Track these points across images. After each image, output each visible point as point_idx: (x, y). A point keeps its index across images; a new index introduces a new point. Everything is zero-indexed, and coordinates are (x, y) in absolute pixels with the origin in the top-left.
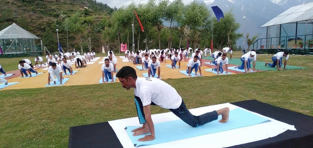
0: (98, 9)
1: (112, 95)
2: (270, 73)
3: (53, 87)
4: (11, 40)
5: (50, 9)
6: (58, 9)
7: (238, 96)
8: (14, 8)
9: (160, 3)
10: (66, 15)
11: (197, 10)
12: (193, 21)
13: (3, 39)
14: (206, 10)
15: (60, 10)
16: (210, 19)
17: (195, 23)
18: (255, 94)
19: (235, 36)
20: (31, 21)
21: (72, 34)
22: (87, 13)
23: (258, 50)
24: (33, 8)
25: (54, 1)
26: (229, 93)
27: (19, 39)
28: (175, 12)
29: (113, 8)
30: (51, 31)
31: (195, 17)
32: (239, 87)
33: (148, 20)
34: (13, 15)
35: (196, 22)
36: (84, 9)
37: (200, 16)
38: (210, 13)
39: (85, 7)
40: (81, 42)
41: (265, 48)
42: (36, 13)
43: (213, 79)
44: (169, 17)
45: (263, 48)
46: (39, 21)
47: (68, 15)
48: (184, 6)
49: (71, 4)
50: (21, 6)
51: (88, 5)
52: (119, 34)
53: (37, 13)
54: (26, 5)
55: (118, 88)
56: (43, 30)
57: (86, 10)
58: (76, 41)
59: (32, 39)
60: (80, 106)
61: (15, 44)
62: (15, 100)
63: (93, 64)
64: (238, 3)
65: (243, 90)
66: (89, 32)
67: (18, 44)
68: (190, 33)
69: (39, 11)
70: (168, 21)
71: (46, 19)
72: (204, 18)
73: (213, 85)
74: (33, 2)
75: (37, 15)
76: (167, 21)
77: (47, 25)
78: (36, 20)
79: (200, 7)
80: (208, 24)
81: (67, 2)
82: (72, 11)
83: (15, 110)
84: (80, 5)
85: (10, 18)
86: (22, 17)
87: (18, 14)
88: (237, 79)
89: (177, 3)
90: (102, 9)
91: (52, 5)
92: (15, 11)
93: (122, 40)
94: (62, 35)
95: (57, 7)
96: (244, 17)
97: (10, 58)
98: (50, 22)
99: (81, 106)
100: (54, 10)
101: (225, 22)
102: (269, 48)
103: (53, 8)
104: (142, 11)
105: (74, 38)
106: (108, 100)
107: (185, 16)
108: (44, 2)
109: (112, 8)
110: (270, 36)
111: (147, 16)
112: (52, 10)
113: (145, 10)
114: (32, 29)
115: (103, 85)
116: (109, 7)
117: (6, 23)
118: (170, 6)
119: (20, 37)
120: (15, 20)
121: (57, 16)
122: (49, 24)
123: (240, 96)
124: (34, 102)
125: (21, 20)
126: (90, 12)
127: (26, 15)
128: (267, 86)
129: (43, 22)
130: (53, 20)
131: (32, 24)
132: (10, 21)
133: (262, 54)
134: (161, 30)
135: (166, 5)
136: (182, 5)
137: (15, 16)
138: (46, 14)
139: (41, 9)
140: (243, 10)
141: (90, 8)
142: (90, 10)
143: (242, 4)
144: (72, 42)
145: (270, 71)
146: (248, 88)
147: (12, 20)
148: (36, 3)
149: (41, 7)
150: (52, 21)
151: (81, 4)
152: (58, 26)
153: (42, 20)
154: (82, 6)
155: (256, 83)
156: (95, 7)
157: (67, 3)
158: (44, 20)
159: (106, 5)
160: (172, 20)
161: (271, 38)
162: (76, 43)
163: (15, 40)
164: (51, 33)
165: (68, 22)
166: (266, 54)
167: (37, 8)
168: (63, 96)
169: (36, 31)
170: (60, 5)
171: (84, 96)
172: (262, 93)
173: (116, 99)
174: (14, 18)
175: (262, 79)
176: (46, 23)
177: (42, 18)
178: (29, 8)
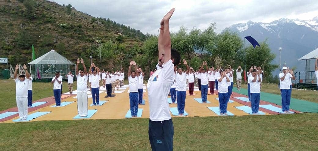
0: (131, 35)
1: (137, 134)
2: (310, 115)
3: (81, 120)
4: (49, 66)
5: (86, 35)
6: (93, 35)
7: (271, 145)
8: (54, 34)
9: (191, 33)
10: (101, 41)
11: (229, 40)
12: (224, 51)
13: (42, 65)
14: (238, 39)
15: (95, 36)
16: (243, 48)
17: (226, 53)
18: (291, 144)
19: (270, 66)
20: (69, 46)
21: (104, 60)
22: (120, 40)
23: (296, 83)
24: (71, 34)
25: (91, 28)
26: (260, 140)
27: (56, 65)
28: (207, 42)
29: (146, 34)
30: (86, 55)
31: (227, 47)
32: (272, 133)
33: (179, 50)
34: (54, 40)
35: (228, 52)
36: (118, 36)
37: (233, 45)
38: (243, 43)
39: (119, 34)
40: (113, 69)
41: (304, 82)
42: (73, 38)
43: (243, 120)
44: (200, 46)
45: (302, 82)
46: (75, 46)
47: (102, 41)
48: (215, 35)
49: (106, 30)
50: (61, 32)
51: (122, 31)
52: (150, 62)
53: (75, 38)
54: (65, 31)
55: (143, 125)
56: (78, 55)
57: (120, 36)
58: (108, 66)
59: (68, 65)
60: (103, 145)
61: (52, 69)
62: (44, 133)
63: (122, 93)
64: (274, 30)
65: (278, 137)
66: (121, 60)
67: (55, 69)
68: (221, 62)
69: (76, 36)
70: (199, 51)
71: (82, 45)
72: (237, 48)
73: (243, 128)
74: (72, 29)
75: (74, 41)
76: (197, 49)
77: (83, 50)
78: (73, 45)
79: (233, 37)
80: (240, 54)
81: (103, 28)
82: (106, 37)
83: (42, 146)
84: (114, 31)
85: (50, 43)
86: (61, 42)
87: (58, 39)
88: (270, 121)
89: (208, 32)
90: (135, 35)
91: (88, 31)
92: (55, 37)
93: (152, 68)
94: (95, 59)
95: (93, 33)
96: (280, 48)
97: (46, 82)
98: (86, 47)
99: (104, 147)
100: (90, 36)
101: (259, 53)
102: (309, 82)
103: (89, 34)
104: (173, 40)
105: (107, 63)
106: (131, 140)
107: (217, 46)
108: (81, 29)
109: (144, 34)
110: (309, 69)
111: (177, 45)
112: (88, 36)
113: (176, 39)
114: (69, 54)
115: (128, 121)
116: (141, 33)
117: (46, 48)
118: (201, 35)
119: (57, 63)
120: (54, 45)
121: (92, 41)
122: (84, 49)
123: (274, 146)
124: (61, 138)
125: (60, 45)
126: (123, 38)
127: (65, 40)
128: (305, 133)
129: (79, 47)
130: (89, 45)
131: (69, 49)
132: (50, 46)
133: (300, 89)
134: (192, 59)
135: (197, 34)
136: (214, 34)
137: (54, 42)
138: (83, 39)
139: (78, 35)
140: (279, 37)
141: (124, 34)
142: (124, 36)
143: (278, 31)
144: (104, 67)
145: (310, 114)
146: (282, 136)
147: (52, 45)
148: (74, 29)
149: (79, 33)
150: (87, 47)
151: (116, 31)
152: (92, 51)
153: (78, 46)
154: (116, 32)
155: (292, 128)
156: (129, 33)
157: (103, 30)
158: (80, 46)
159: (139, 31)
160: (202, 50)
161: (311, 72)
162: (108, 68)
163: (52, 66)
164: (86, 57)
165: (102, 48)
166: (306, 90)
167: (76, 34)
168: (88, 132)
169: (72, 56)
170: (96, 31)
171: (109, 133)
172: (300, 142)
173: (140, 139)
174: (54, 43)
175: (300, 123)
176: (82, 48)
177: (78, 43)
178: (67, 34)
